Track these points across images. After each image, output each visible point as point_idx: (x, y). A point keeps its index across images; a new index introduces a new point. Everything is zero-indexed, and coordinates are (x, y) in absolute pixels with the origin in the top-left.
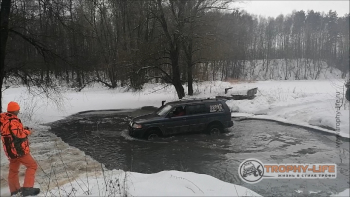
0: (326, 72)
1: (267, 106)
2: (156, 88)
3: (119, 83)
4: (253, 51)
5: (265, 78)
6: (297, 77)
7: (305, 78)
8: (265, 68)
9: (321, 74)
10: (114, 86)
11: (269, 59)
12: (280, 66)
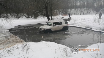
0: (92, 12)
1: (74, 22)
2: (41, 18)
3: (30, 17)
4: (71, 6)
5: (74, 14)
6: (84, 14)
7: (86, 14)
8: (74, 11)
9: (91, 13)
10: (29, 17)
11: (76, 8)
12: (79, 10)
